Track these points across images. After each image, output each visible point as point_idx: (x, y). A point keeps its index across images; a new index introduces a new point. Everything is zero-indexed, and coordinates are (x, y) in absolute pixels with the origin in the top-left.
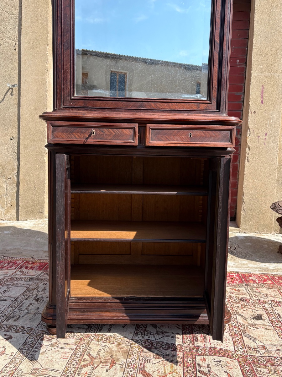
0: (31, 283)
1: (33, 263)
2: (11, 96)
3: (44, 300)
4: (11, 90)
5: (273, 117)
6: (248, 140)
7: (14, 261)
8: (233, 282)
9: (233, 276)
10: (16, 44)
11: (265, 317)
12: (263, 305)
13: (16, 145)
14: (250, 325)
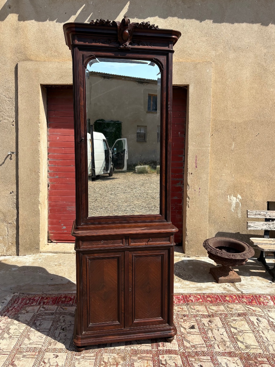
0: (53, 317)
1: (47, 298)
2: (10, 160)
3: (67, 329)
4: (10, 156)
5: (204, 177)
6: (188, 192)
7: (33, 298)
8: (180, 302)
9: (180, 297)
10: (13, 121)
11: (196, 327)
12: (196, 318)
13: (15, 197)
14: (188, 333)
